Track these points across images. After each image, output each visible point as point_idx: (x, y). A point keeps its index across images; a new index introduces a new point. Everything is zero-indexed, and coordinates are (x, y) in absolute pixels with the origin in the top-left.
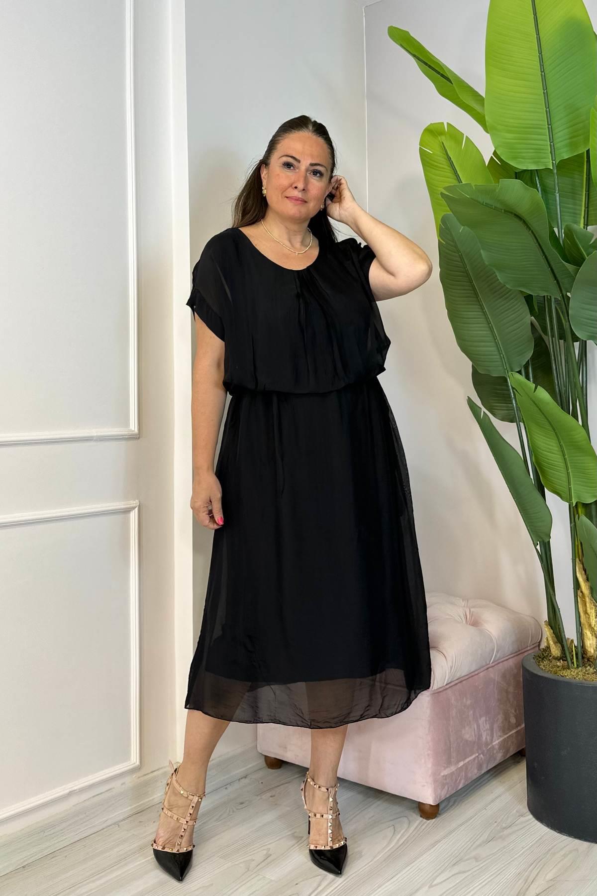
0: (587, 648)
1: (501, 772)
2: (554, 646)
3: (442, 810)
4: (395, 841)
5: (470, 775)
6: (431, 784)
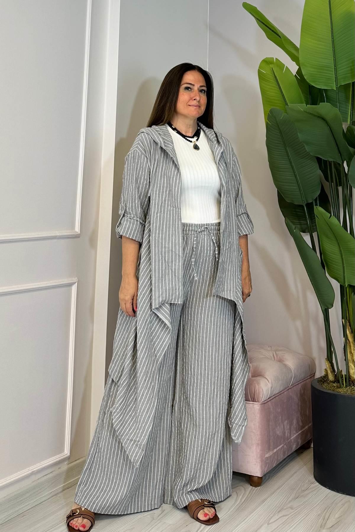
0: (351, 375)
2: (331, 374)
3: (264, 480)
4: (239, 501)
5: (279, 458)
6: (259, 463)
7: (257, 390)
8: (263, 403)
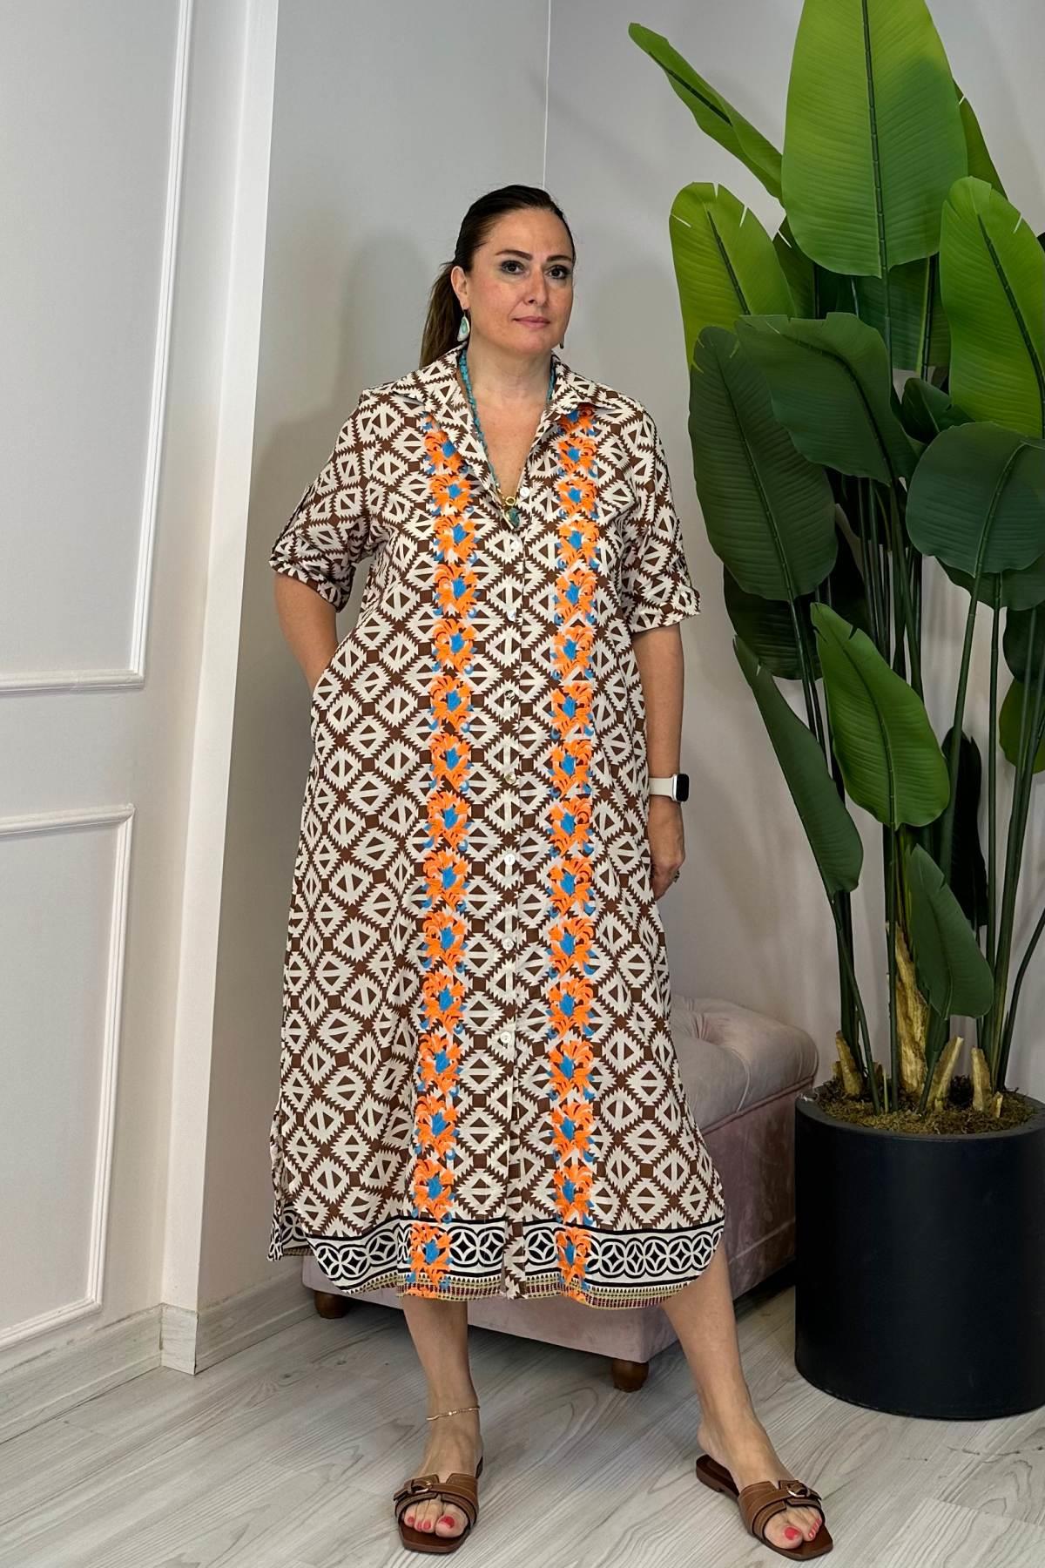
0: (905, 1078)
2: (850, 1076)
3: (652, 1372)
4: (577, 1428)
6: (639, 1324)
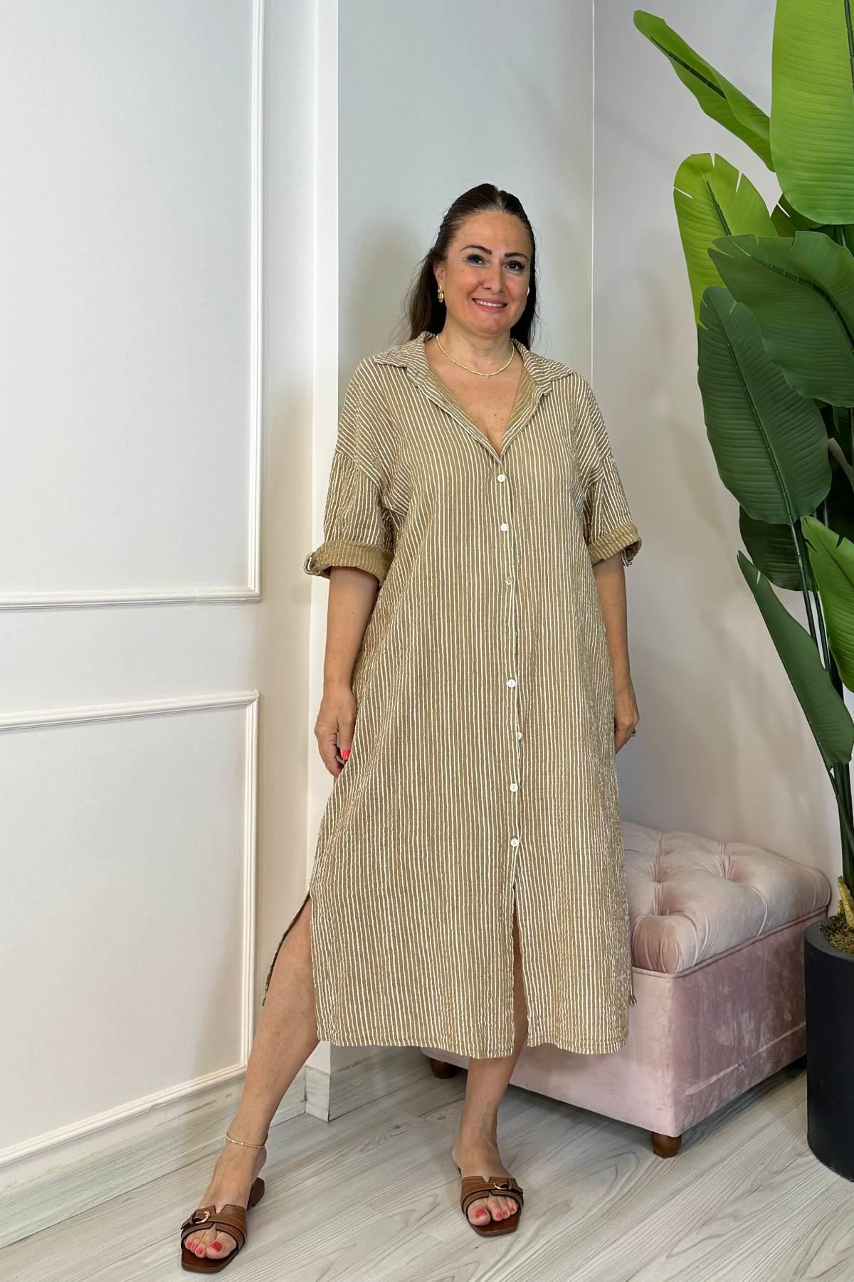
1: (770, 1090)
2: (851, 913)
3: (684, 1144)
4: (619, 1187)
5: (725, 1095)
6: (671, 1107)
7: (664, 945)
8: (682, 974)
